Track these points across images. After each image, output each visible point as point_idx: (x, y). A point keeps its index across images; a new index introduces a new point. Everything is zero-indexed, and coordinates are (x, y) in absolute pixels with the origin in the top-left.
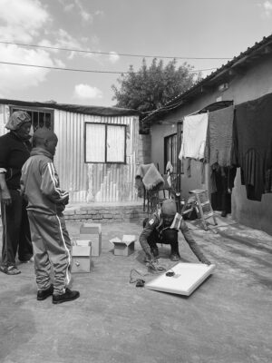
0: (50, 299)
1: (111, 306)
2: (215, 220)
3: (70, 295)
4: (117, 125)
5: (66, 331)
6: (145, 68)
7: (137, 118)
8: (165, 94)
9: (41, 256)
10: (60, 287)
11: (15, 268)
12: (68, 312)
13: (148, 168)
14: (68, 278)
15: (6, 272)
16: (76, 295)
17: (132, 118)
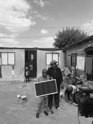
2: (88, 85)
4: (56, 53)
6: (64, 30)
7: (62, 51)
8: (71, 39)
13: (66, 69)
17: (60, 51)
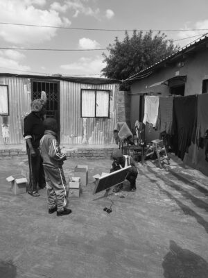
0: (55, 213)
1: (87, 219)
2: (168, 161)
3: (66, 212)
4: (103, 90)
5: (62, 232)
6: (127, 38)
9: (50, 190)
10: (61, 207)
11: (37, 192)
12: (64, 221)
13: (122, 125)
14: (65, 203)
15: (31, 194)
16: (70, 212)
17: (114, 85)
